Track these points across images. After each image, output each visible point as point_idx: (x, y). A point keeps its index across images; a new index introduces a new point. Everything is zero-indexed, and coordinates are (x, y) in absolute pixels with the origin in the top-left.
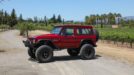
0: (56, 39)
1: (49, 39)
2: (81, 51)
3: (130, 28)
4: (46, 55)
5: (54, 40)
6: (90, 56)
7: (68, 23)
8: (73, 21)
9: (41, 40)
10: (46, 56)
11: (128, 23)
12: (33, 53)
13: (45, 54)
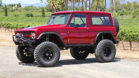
0: (63, 33)
1: (54, 33)
2: (97, 49)
3: (134, 17)
4: (49, 56)
5: (62, 33)
6: (110, 58)
7: (11, 9)
8: (20, 4)
9: (44, 33)
10: (50, 58)
11: (128, 8)
12: (24, 54)
13: (47, 55)
